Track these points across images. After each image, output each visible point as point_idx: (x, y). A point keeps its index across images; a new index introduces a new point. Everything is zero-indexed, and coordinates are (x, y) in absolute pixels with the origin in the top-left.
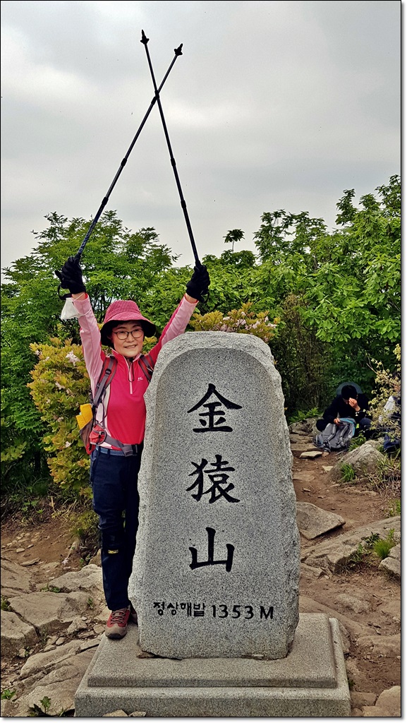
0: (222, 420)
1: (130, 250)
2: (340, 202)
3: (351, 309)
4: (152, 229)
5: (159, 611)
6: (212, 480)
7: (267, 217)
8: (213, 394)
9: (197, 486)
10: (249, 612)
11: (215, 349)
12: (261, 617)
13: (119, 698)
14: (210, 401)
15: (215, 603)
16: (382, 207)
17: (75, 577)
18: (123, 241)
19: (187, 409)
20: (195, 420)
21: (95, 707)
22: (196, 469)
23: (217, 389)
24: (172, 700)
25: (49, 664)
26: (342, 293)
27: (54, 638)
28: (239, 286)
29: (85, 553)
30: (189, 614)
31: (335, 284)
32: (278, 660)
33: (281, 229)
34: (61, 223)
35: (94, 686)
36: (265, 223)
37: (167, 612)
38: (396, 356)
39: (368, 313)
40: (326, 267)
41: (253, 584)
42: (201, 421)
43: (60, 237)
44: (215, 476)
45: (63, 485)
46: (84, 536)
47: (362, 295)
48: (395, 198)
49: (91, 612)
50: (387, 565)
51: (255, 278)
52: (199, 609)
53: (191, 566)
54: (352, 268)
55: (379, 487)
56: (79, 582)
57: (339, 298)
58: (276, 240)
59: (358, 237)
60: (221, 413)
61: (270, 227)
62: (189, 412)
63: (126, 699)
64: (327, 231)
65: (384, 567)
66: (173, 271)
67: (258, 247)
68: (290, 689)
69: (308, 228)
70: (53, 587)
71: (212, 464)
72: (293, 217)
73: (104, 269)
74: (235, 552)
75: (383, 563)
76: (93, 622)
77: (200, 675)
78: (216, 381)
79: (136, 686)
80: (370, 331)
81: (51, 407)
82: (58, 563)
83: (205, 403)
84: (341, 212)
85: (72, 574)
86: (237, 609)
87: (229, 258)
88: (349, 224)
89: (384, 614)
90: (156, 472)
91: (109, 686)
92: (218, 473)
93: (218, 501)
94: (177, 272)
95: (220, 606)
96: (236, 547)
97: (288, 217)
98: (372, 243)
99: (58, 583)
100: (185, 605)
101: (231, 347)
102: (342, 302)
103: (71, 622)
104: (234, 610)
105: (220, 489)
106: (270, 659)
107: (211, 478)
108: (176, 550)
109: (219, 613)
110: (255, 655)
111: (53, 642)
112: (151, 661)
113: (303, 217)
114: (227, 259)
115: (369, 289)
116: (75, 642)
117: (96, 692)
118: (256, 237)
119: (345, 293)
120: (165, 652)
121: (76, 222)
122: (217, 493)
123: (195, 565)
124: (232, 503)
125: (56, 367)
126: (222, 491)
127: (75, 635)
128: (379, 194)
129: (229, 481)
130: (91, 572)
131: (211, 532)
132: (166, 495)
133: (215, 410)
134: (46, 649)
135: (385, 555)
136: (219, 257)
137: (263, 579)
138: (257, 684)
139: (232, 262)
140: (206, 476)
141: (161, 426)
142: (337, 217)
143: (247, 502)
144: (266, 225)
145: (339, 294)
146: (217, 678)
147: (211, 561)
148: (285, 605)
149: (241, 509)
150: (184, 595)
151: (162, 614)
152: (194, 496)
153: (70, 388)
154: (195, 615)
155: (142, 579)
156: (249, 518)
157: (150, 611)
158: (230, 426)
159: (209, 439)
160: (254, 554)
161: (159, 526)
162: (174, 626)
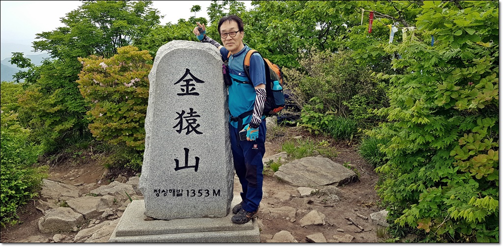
0: (193, 89)
5: (157, 194)
6: (188, 122)
8: (189, 75)
9: (179, 125)
10: (207, 193)
11: (189, 49)
12: (214, 195)
14: (187, 78)
15: (188, 189)
17: (106, 188)
18: (132, 5)
19: (173, 82)
20: (178, 88)
22: (178, 116)
23: (190, 72)
25: (91, 233)
26: (254, 41)
27: (94, 220)
29: (111, 177)
30: (174, 195)
31: (250, 36)
32: (222, 218)
35: (120, 236)
37: (161, 194)
39: (268, 51)
41: (209, 178)
42: (182, 89)
45: (98, 138)
46: (110, 168)
47: (265, 42)
49: (116, 206)
52: (179, 192)
53: (175, 169)
55: (273, 140)
56: (108, 190)
58: (219, 12)
60: (193, 85)
61: (216, 5)
62: (175, 84)
64: (246, 9)
65: (276, 176)
66: (161, 28)
67: (209, 16)
68: (228, 231)
70: (93, 194)
71: (188, 113)
73: (121, 19)
74: (200, 161)
75: (275, 174)
76: (117, 211)
77: (180, 227)
78: (190, 67)
79: (144, 235)
81: (90, 95)
82: (95, 184)
83: (184, 80)
85: (104, 187)
88: (258, 5)
89: (276, 198)
90: (155, 118)
91: (128, 236)
92: (191, 118)
93: (191, 133)
94: (163, 28)
95: (191, 190)
96: (200, 158)
99: (95, 192)
101: (199, 49)
103: (104, 212)
104: (199, 192)
105: (192, 127)
106: (218, 218)
107: (187, 121)
108: (167, 161)
109: (190, 194)
110: (210, 216)
111: (93, 222)
112: (152, 221)
114: (192, 21)
116: (106, 222)
118: (208, 10)
120: (160, 216)
122: (191, 129)
123: (177, 168)
124: (198, 135)
125: (93, 70)
126: (193, 128)
127: (107, 218)
129: (197, 122)
130: (115, 185)
131: (187, 150)
132: (162, 131)
133: (190, 83)
134: (89, 227)
135: (276, 170)
136: (187, 20)
137: (215, 175)
138: (211, 230)
140: (184, 120)
141: (158, 92)
143: (207, 133)
144: (214, 3)
146: (189, 228)
147: (186, 166)
148: (226, 188)
149: (204, 138)
150: (171, 185)
151: (159, 196)
152: (177, 131)
153: (102, 82)
154: (177, 196)
155: (147, 177)
156: (208, 143)
157: (152, 195)
158: (198, 92)
159: (186, 99)
160: (210, 162)
161: (157, 148)
162: (165, 202)
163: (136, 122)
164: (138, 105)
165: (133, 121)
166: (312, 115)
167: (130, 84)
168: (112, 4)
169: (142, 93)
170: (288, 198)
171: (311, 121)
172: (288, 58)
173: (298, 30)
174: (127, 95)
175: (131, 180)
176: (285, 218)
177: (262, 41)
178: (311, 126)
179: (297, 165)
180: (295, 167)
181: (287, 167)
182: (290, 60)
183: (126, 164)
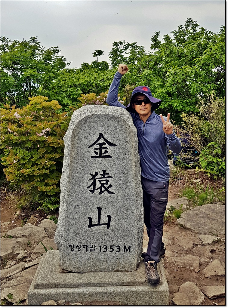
0: (106, 152)
1: (45, 58)
2: (153, 38)
3: (159, 93)
4: (57, 48)
5: (71, 249)
6: (101, 183)
7: (116, 44)
8: (102, 139)
9: (93, 186)
10: (118, 249)
11: (103, 115)
12: (124, 251)
13: (51, 294)
14: (100, 142)
15: (101, 245)
16: (174, 42)
17: (20, 230)
18: (41, 53)
19: (88, 146)
20: (92, 151)
21: (38, 299)
22: (92, 177)
23: (104, 136)
24: (79, 294)
25: (9, 275)
26: (154, 85)
27: (10, 261)
28: (102, 80)
29: (24, 217)
30: (87, 250)
31: (150, 80)
32: (132, 272)
33: (123, 51)
34: (7, 42)
35: (38, 288)
36: (115, 47)
37: (76, 249)
38: (182, 118)
39: (167, 96)
40: (146, 72)
41: (121, 235)
42: (95, 152)
43: (7, 50)
44: (102, 181)
45: (12, 183)
46: (23, 209)
47: (164, 87)
48: (180, 37)
49: (30, 248)
50: (180, 222)
51: (110, 76)
52: (92, 248)
53: (88, 226)
54: (159, 73)
55: (173, 183)
56: (22, 232)
57: (153, 88)
58: (120, 57)
59: (162, 57)
60: (106, 148)
61: (117, 50)
62: (89, 147)
63: (55, 294)
64: (145, 53)
65: (179, 223)
66: (65, 70)
67: (111, 60)
68: (139, 286)
69: (136, 51)
70: (9, 236)
71: (101, 175)
72: (129, 45)
73: (31, 68)
74: (112, 219)
75: (178, 220)
76: (31, 253)
77: (93, 281)
78: (103, 131)
79: (60, 288)
80: (168, 105)
81: (5, 142)
82: (9, 223)
83: (97, 143)
84: (153, 43)
85: (18, 229)
86: (112, 247)
87: (96, 64)
88: (157, 49)
89: (179, 246)
90: (70, 179)
91: (45, 288)
92: (104, 179)
93: (103, 193)
94: (68, 71)
95: (104, 246)
96: (112, 217)
97: (127, 44)
98: (170, 60)
99: (11, 233)
100: (85, 246)
101: (112, 114)
102: (154, 90)
103: (19, 253)
104: (111, 248)
105: (104, 187)
106: (128, 272)
107: (100, 181)
108: (81, 218)
109: (103, 249)
110: (121, 270)
111: (10, 264)
112: (67, 274)
113: (134, 45)
114: (94, 65)
115: (168, 84)
116: (22, 264)
117: (39, 291)
118: (110, 54)
119: (156, 85)
120: (74, 269)
121: (15, 43)
122: (103, 189)
123: (91, 226)
124: (110, 195)
125: (8, 120)
126: (105, 189)
127: (22, 260)
128: (173, 35)
129: (109, 183)
130: (28, 227)
131: (99, 209)
132: (76, 191)
133: (103, 147)
134: (6, 268)
135: (178, 217)
136: (90, 64)
137: (126, 232)
138: (122, 284)
139: (97, 67)
140: (97, 181)
141: (73, 154)
142: (151, 46)
143: (119, 194)
144: (115, 48)
145: (153, 86)
146: (102, 282)
147: (99, 224)
148: (136, 245)
149: (116, 198)
150: (85, 241)
151: (73, 251)
152: (91, 191)
153: (16, 132)
155: (63, 233)
156: (120, 202)
157: (67, 249)
158: (110, 155)
159: (99, 161)
160: (121, 220)
161: (72, 206)
162: (79, 256)
163: (47, 169)
164: (49, 153)
165: (45, 168)
166: (211, 160)
167: (42, 134)
168: (22, 54)
169: (52, 142)
170: (191, 246)
171: (209, 166)
172: (187, 103)
173: (197, 75)
174: (39, 144)
175: (43, 223)
176: (189, 268)
177: (161, 85)
178: (209, 171)
179: (199, 212)
180: (196, 214)
181: (189, 214)
182: (189, 104)
183: (38, 207)
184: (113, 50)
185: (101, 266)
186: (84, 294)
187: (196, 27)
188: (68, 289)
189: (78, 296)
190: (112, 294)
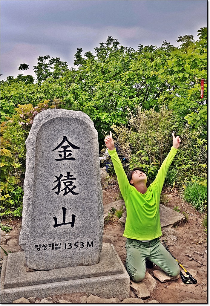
0: (70, 154)
2: (76, 54)
3: (88, 107)
5: (38, 249)
6: (65, 185)
7: (41, 59)
8: (66, 141)
9: (58, 187)
10: (82, 245)
11: (67, 118)
12: (88, 247)
13: (21, 292)
14: (64, 145)
15: (66, 243)
16: (96, 58)
19: (52, 149)
20: (56, 154)
21: (9, 298)
22: (57, 179)
23: (68, 139)
24: (49, 289)
26: (82, 99)
28: (32, 92)
30: (53, 248)
31: (78, 94)
32: (95, 265)
33: (48, 65)
35: (7, 288)
37: (42, 249)
39: (96, 109)
40: (74, 86)
41: (84, 232)
42: (60, 155)
48: (102, 54)
52: (58, 246)
53: (54, 226)
55: (107, 188)
57: (81, 101)
58: (45, 71)
59: (88, 72)
60: (70, 151)
61: (42, 64)
63: (25, 292)
64: (68, 68)
65: (121, 222)
67: (36, 74)
68: (103, 277)
69: (60, 66)
71: (65, 177)
72: (54, 60)
74: (76, 218)
75: (120, 220)
77: (61, 276)
78: (67, 134)
79: (29, 285)
83: (62, 146)
84: (76, 59)
86: (76, 244)
87: (22, 78)
88: (80, 65)
90: (36, 181)
91: (15, 287)
92: (68, 181)
93: (68, 194)
95: (68, 244)
96: (76, 216)
97: (52, 59)
98: (95, 75)
100: (51, 245)
101: (75, 117)
102: (82, 103)
105: (69, 188)
106: (91, 265)
107: (65, 183)
108: (47, 219)
109: (68, 247)
110: (84, 264)
112: (34, 272)
113: (58, 60)
114: (20, 79)
117: (9, 291)
119: (84, 99)
120: (41, 268)
122: (68, 190)
123: (56, 225)
124: (74, 195)
126: (70, 190)
128: (95, 52)
129: (73, 184)
131: (64, 210)
132: (42, 193)
133: (67, 150)
135: (120, 216)
136: (15, 77)
137: (89, 229)
139: (23, 80)
140: (62, 183)
141: (38, 158)
142: (74, 62)
143: (82, 194)
146: (69, 276)
147: (64, 223)
148: (98, 240)
149: (79, 198)
150: (51, 240)
152: (56, 192)
154: (56, 249)
155: (29, 234)
156: (83, 202)
157: (33, 249)
158: (74, 157)
159: (64, 164)
160: (85, 218)
161: (38, 208)
162: (45, 255)
166: (140, 166)
172: (114, 115)
182: (116, 117)
184: (38, 64)
185: (66, 262)
186: (54, 288)
187: (117, 45)
188: (37, 285)
189: (48, 291)
190: (79, 285)
